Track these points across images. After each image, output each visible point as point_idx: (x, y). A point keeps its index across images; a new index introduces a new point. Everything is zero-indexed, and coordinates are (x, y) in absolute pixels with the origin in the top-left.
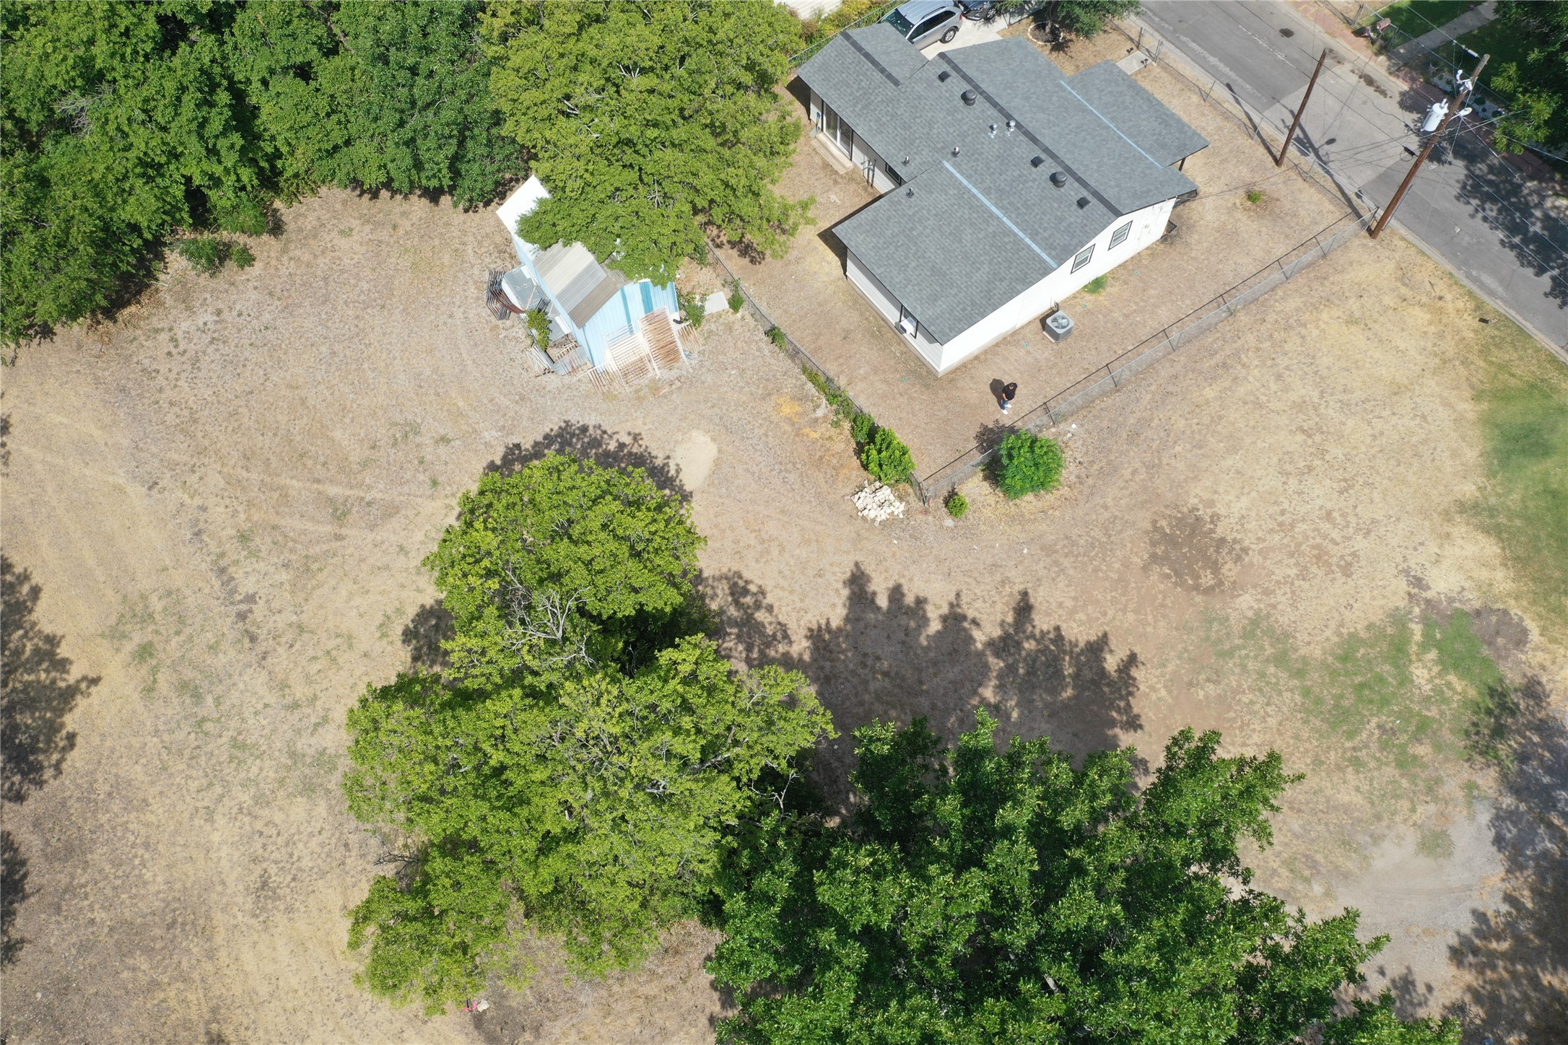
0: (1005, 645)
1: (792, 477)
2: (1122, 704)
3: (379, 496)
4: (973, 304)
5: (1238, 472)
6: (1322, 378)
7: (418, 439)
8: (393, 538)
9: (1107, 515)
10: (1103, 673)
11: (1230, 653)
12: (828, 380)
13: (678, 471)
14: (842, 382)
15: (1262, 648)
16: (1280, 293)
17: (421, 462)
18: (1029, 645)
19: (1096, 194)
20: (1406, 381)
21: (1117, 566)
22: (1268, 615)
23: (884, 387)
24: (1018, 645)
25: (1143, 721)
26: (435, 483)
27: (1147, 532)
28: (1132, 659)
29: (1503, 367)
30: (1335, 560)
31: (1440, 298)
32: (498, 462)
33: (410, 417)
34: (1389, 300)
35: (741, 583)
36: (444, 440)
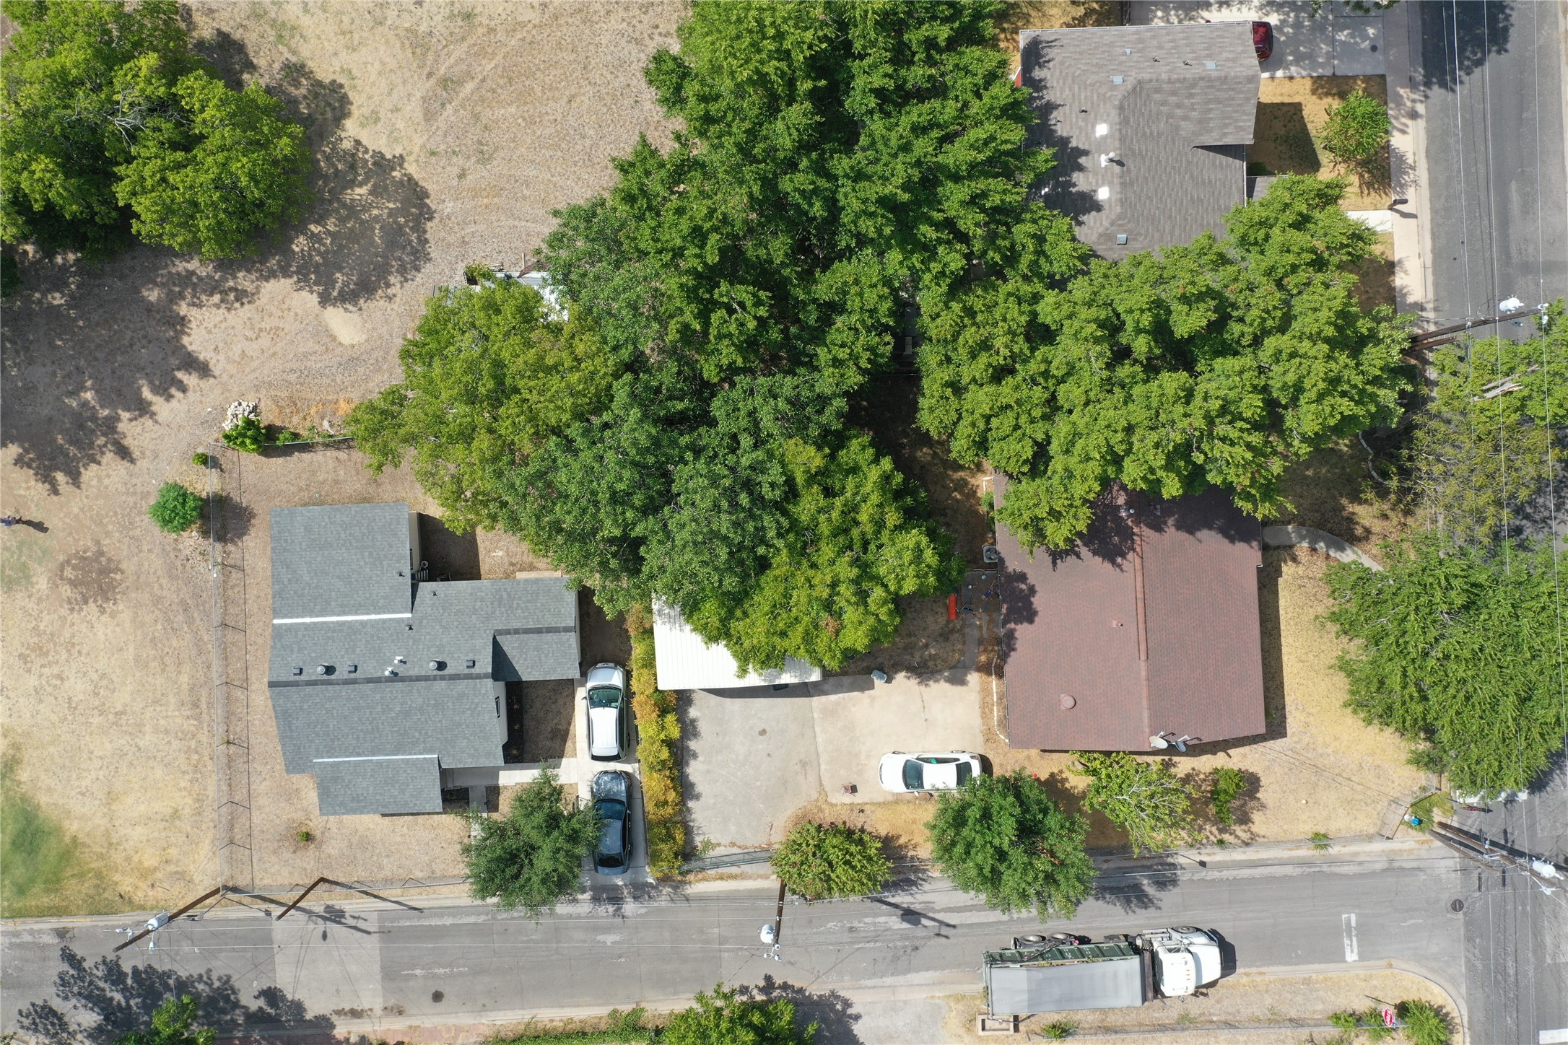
0: (110, 426)
1: (293, 377)
2: (34, 465)
3: (445, 114)
4: (285, 550)
5: (121, 650)
6: (149, 758)
7: (473, 159)
8: (409, 108)
9: (145, 548)
10: (58, 469)
11: (19, 548)
12: (350, 447)
13: (346, 310)
14: (342, 455)
15: (11, 569)
16: (225, 788)
17: (454, 152)
18: (101, 441)
19: (295, 684)
20: (113, 807)
21: (110, 527)
22: (27, 589)
23: (321, 479)
24: (104, 435)
25: (18, 468)
26: (433, 153)
27: (119, 562)
28: (55, 491)
29: (81, 876)
30: (33, 656)
31: (153, 886)
32: (427, 201)
33: (495, 163)
34: (173, 852)
35: (245, 300)
36: (462, 175)
